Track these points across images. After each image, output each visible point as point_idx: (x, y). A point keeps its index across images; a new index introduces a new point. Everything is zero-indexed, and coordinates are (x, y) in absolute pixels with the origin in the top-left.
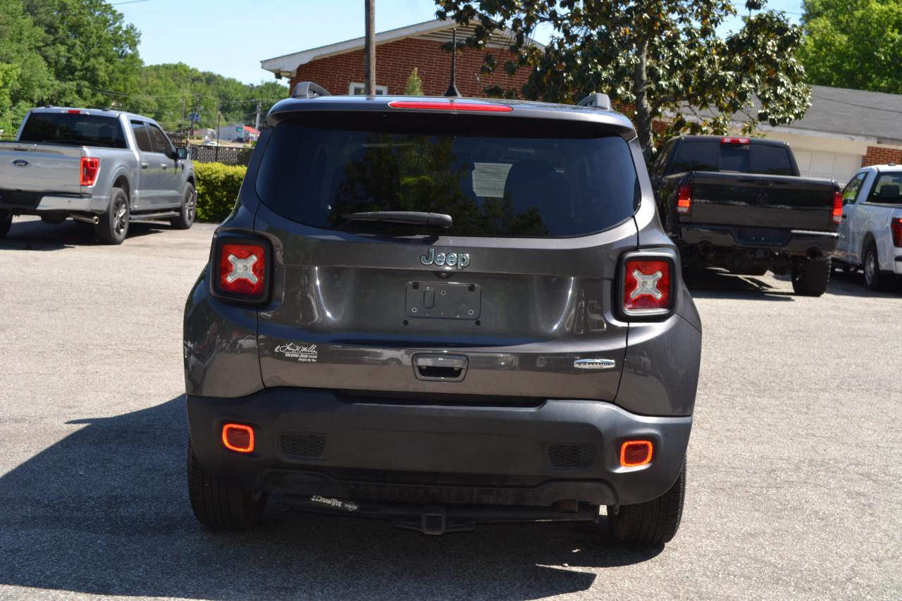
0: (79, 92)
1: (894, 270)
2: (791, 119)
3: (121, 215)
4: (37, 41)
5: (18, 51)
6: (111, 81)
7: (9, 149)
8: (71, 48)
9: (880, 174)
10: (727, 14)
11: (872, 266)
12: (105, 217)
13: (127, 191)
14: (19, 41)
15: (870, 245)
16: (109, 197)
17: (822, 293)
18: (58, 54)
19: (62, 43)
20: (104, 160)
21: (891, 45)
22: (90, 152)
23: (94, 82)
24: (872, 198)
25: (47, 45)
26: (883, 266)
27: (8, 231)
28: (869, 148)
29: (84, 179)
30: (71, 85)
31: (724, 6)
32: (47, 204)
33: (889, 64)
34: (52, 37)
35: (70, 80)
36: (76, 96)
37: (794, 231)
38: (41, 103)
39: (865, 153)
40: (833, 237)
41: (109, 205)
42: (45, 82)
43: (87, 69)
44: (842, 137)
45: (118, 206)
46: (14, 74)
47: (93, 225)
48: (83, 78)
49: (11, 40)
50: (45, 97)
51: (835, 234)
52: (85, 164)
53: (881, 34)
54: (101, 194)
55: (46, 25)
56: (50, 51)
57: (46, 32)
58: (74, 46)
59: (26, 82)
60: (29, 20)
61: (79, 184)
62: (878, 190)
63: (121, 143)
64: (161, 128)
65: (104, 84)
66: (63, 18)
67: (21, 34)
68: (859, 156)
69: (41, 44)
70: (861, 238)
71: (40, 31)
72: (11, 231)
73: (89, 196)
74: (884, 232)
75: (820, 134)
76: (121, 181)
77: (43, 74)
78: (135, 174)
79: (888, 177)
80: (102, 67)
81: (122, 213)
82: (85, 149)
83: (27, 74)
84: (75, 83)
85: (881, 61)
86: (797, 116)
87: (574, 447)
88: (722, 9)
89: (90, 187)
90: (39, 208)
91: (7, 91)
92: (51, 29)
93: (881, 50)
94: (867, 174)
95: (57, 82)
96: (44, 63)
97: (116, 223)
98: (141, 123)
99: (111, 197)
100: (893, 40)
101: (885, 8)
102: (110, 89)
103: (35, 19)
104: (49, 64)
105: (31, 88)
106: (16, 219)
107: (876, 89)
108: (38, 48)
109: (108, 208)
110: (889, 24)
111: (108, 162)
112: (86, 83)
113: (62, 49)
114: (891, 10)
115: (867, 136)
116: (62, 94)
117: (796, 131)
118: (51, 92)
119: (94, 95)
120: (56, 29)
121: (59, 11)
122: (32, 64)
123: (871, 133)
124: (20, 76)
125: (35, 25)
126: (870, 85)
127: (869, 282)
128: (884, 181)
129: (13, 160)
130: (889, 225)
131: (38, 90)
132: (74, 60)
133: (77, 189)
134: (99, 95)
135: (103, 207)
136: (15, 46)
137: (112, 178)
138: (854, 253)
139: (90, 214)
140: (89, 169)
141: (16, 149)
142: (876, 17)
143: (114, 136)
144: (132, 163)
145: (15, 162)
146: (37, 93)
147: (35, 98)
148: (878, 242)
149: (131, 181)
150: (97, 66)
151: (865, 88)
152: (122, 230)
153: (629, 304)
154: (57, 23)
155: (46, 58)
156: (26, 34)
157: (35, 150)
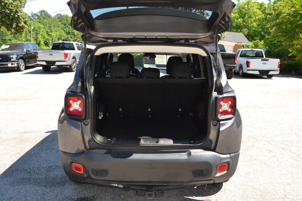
0: (71, 37)
1: (247, 72)
2: (222, 39)
3: (74, 65)
4: (62, 27)
5: (58, 30)
6: (77, 35)
7: (48, 51)
8: (69, 28)
9: (242, 51)
10: (207, 16)
11: (241, 71)
12: (70, 66)
13: (76, 60)
14: (59, 27)
15: (241, 67)
16: (71, 61)
17: (232, 78)
18: (66, 30)
19: (67, 27)
20: (70, 53)
21: (236, 23)
22: (66, 51)
23: (74, 35)
24: (241, 56)
25: (64, 28)
26: (244, 71)
27: (50, 69)
28: (235, 44)
29: (65, 58)
30: (69, 36)
31: (207, 14)
32: (57, 64)
33: (236, 27)
34: (65, 26)
35: (69, 35)
36: (71, 38)
37: (226, 65)
38: (64, 40)
39: (234, 46)
40: (235, 66)
41: (71, 63)
42: (64, 36)
43: (72, 33)
44: (230, 42)
45: (73, 63)
46: (58, 34)
47: (68, 68)
48: (72, 34)
49: (57, 27)
50: (64, 39)
51: (235, 65)
52: (65, 54)
53: (234, 20)
54: (69, 61)
55: (64, 24)
56: (65, 29)
57: (64, 25)
58: (70, 28)
59: (60, 36)
60: (60, 23)
61: (64, 59)
62: (242, 54)
63: (74, 49)
64: (83, 45)
65: (76, 35)
66: (67, 22)
67: (59, 26)
68: (233, 46)
69: (63, 28)
70: (239, 65)
71: (63, 25)
72: (51, 70)
73: (66, 61)
74: (244, 64)
75: (225, 42)
76: (74, 58)
77: (64, 34)
78: (77, 55)
79: (244, 52)
80: (76, 32)
81: (75, 64)
82: (65, 51)
83: (61, 34)
84: (70, 35)
85: (234, 26)
86: (223, 38)
87: (202, 170)
88: (206, 15)
89: (66, 59)
90: (55, 65)
91: (57, 38)
92: (65, 25)
93: (234, 24)
94: (239, 51)
95: (67, 35)
96: (64, 32)
97: (73, 67)
98: (78, 44)
99: (72, 61)
100: (236, 22)
101: (235, 15)
102: (77, 36)
103: (62, 23)
104: (65, 32)
105: (62, 37)
106: (51, 67)
107: (233, 32)
108: (63, 29)
109: (71, 64)
110: (235, 18)
111: (71, 54)
112: (72, 35)
113: (67, 29)
114: (236, 16)
115: (235, 42)
116: (68, 38)
117: (223, 41)
118: (65, 38)
119: (74, 38)
120: (66, 25)
121: (66, 21)
122: (61, 32)
123: (235, 41)
124: (59, 35)
125: (61, 24)
126: (232, 31)
127: (240, 75)
128: (243, 52)
129: (49, 54)
130: (246, 62)
131: (63, 37)
132: (70, 31)
133: (64, 60)
134: (75, 38)
135: (70, 64)
136: (58, 29)
137: (72, 57)
138: (237, 68)
139: (67, 65)
140: (66, 55)
141: (49, 52)
142: (233, 17)
143: (72, 47)
144: (76, 53)
145: (50, 54)
146: (63, 38)
147: (62, 39)
148: (243, 66)
149: (76, 57)
150: (74, 32)
151: (231, 31)
152: (75, 69)
153: (219, 114)
154: (66, 24)
155: (64, 31)
156: (60, 26)
157: (54, 52)
